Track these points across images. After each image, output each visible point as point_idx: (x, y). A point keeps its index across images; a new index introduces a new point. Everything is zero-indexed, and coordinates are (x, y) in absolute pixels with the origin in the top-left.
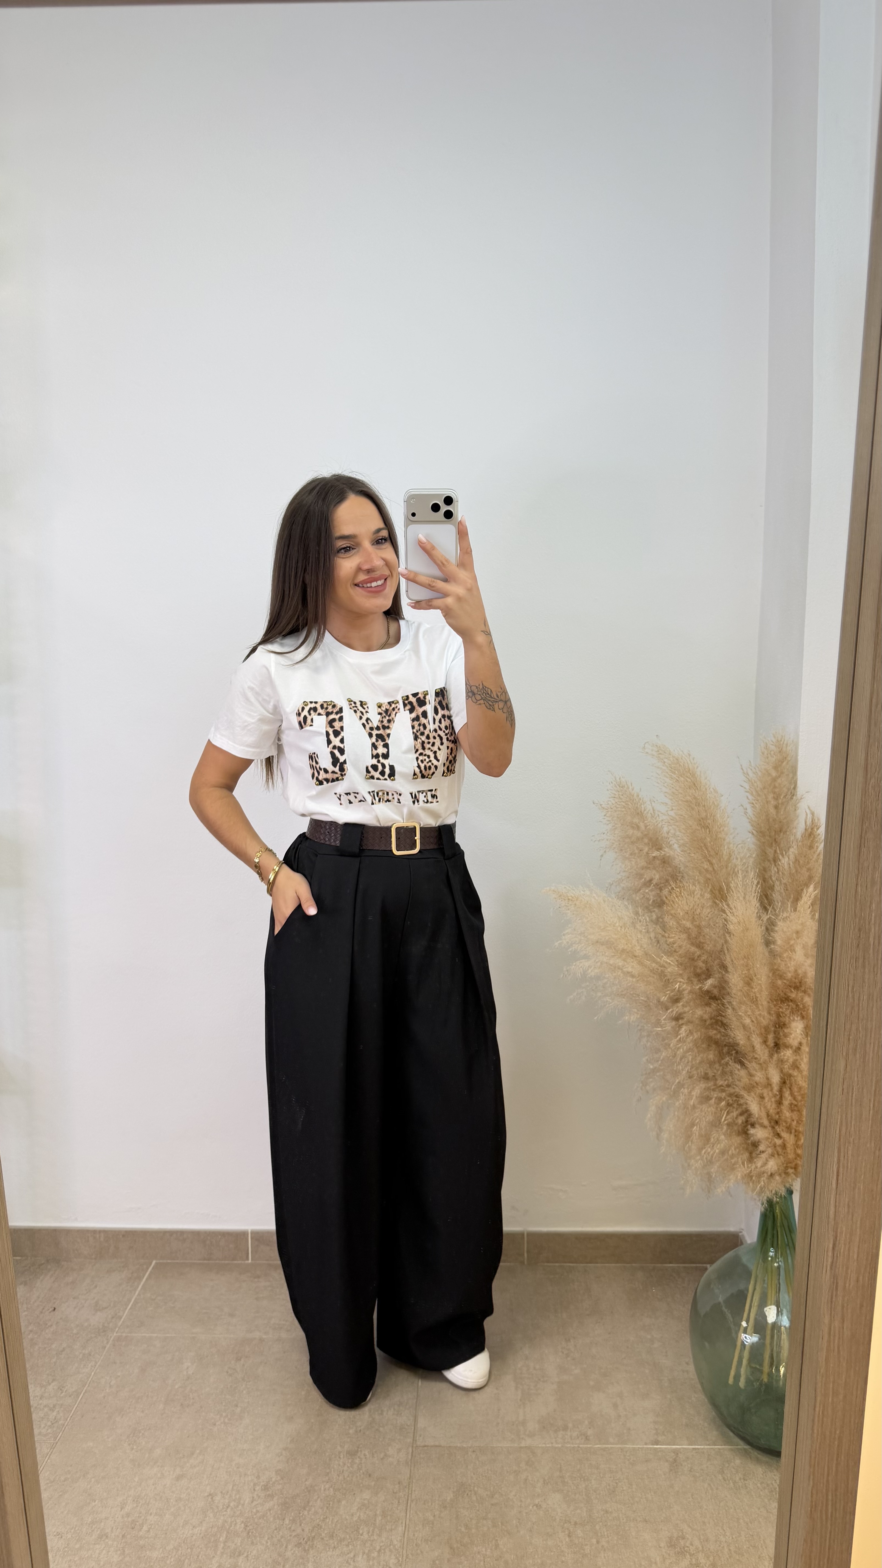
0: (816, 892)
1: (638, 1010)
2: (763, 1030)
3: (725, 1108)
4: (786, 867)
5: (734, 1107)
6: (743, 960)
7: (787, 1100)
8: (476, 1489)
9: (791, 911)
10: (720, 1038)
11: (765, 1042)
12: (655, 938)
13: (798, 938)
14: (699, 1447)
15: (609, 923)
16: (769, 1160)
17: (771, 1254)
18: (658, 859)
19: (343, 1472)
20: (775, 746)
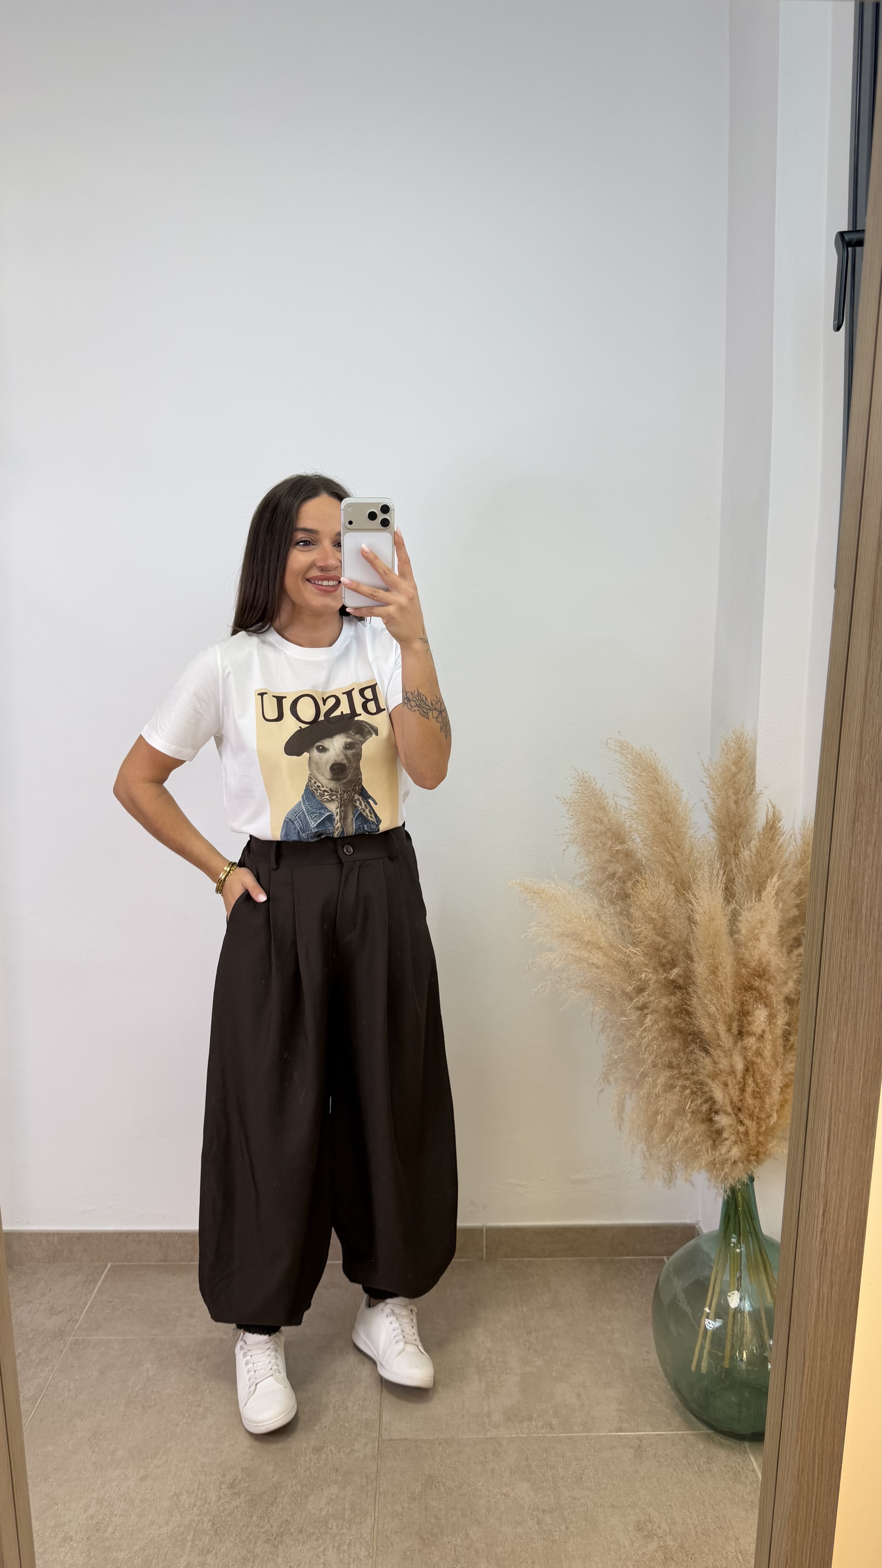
0: (780, 882)
1: (603, 1001)
2: (727, 1017)
3: (689, 1096)
4: (748, 859)
5: (698, 1095)
6: (709, 949)
7: (751, 1086)
8: (444, 1480)
9: (756, 901)
10: (685, 1027)
11: (729, 1030)
12: (620, 929)
13: (762, 927)
14: (663, 1433)
15: (575, 915)
16: (733, 1147)
17: (733, 1240)
18: (621, 853)
19: (309, 1468)
20: (735, 743)
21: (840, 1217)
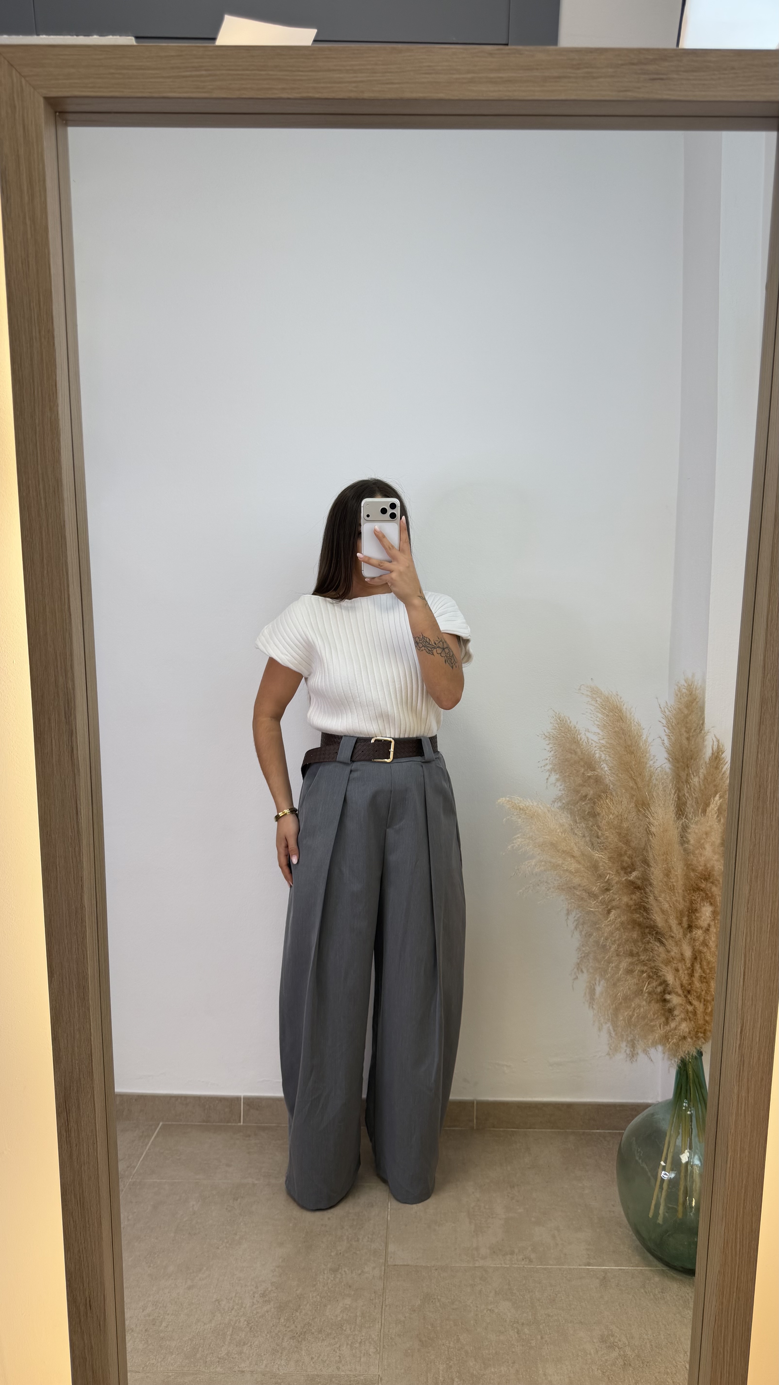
0: (721, 800)
1: (575, 901)
2: (678, 913)
3: (646, 980)
4: (697, 784)
5: (654, 979)
6: (663, 855)
7: (698, 972)
8: (439, 1297)
9: (701, 815)
10: (643, 921)
11: (680, 924)
12: (590, 839)
13: (707, 837)
14: (624, 1268)
15: (553, 829)
16: (682, 1023)
17: (684, 1104)
18: (592, 778)
19: (327, 1284)
20: (687, 690)
21: (754, 1035)
